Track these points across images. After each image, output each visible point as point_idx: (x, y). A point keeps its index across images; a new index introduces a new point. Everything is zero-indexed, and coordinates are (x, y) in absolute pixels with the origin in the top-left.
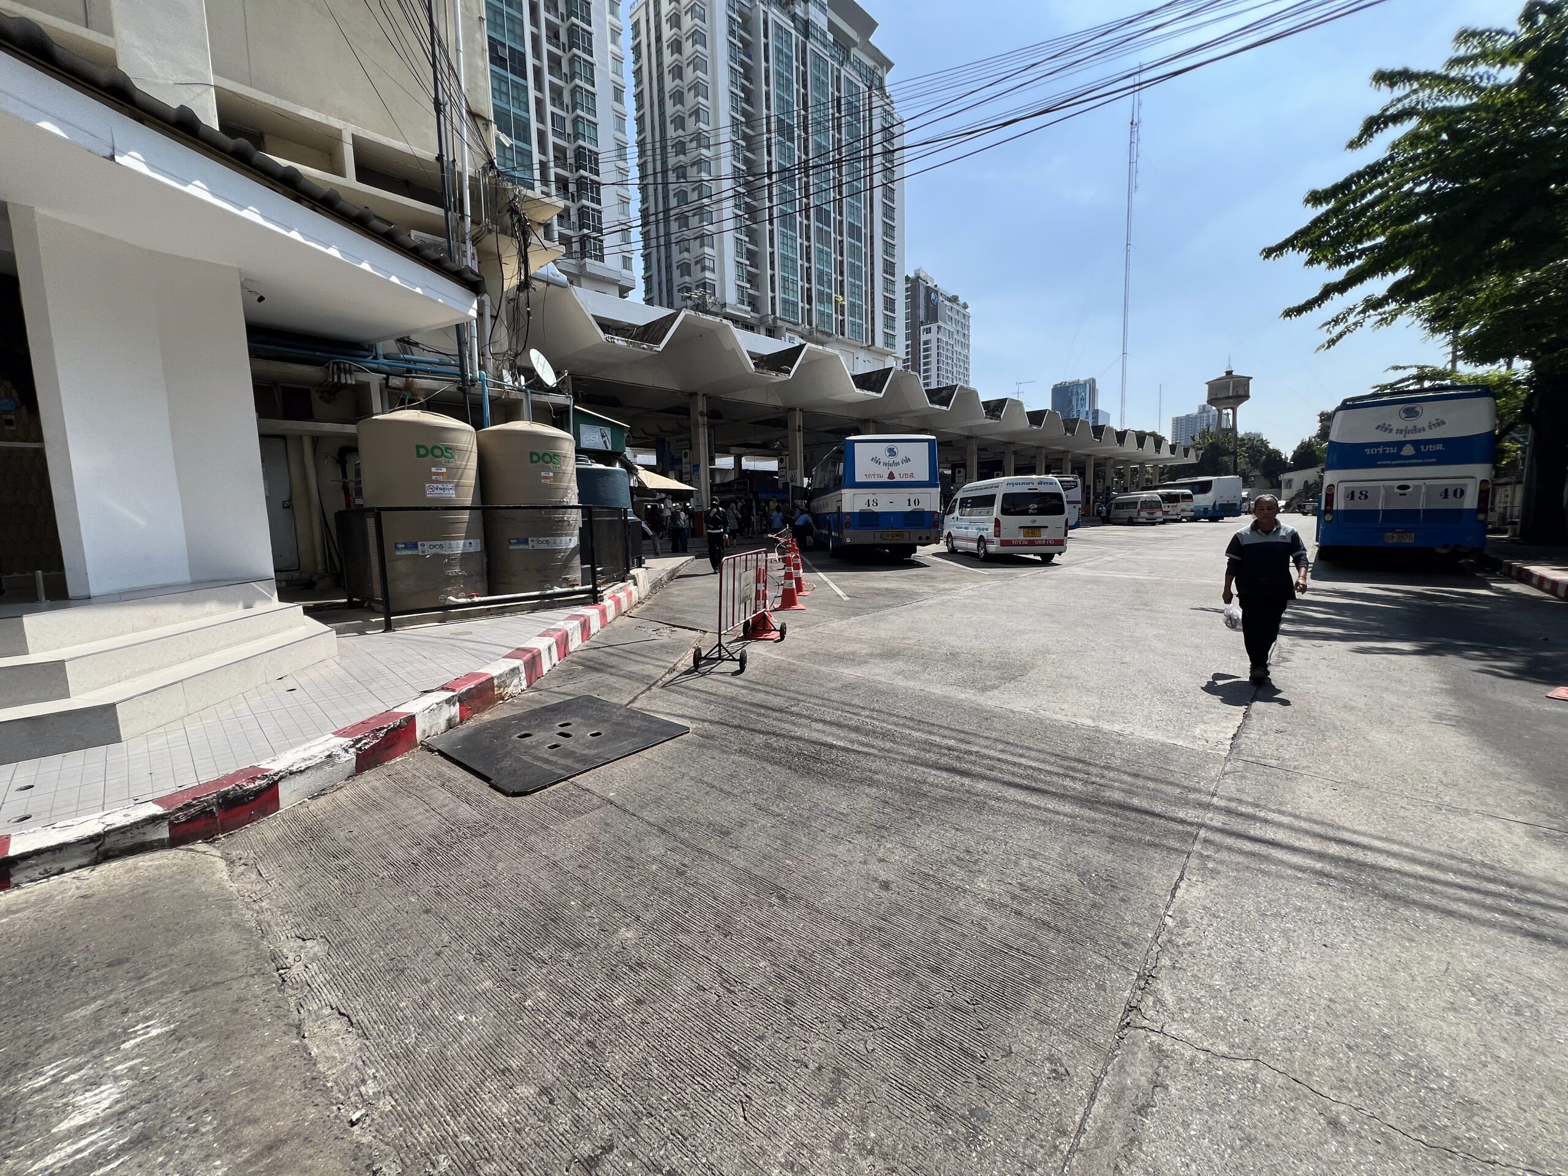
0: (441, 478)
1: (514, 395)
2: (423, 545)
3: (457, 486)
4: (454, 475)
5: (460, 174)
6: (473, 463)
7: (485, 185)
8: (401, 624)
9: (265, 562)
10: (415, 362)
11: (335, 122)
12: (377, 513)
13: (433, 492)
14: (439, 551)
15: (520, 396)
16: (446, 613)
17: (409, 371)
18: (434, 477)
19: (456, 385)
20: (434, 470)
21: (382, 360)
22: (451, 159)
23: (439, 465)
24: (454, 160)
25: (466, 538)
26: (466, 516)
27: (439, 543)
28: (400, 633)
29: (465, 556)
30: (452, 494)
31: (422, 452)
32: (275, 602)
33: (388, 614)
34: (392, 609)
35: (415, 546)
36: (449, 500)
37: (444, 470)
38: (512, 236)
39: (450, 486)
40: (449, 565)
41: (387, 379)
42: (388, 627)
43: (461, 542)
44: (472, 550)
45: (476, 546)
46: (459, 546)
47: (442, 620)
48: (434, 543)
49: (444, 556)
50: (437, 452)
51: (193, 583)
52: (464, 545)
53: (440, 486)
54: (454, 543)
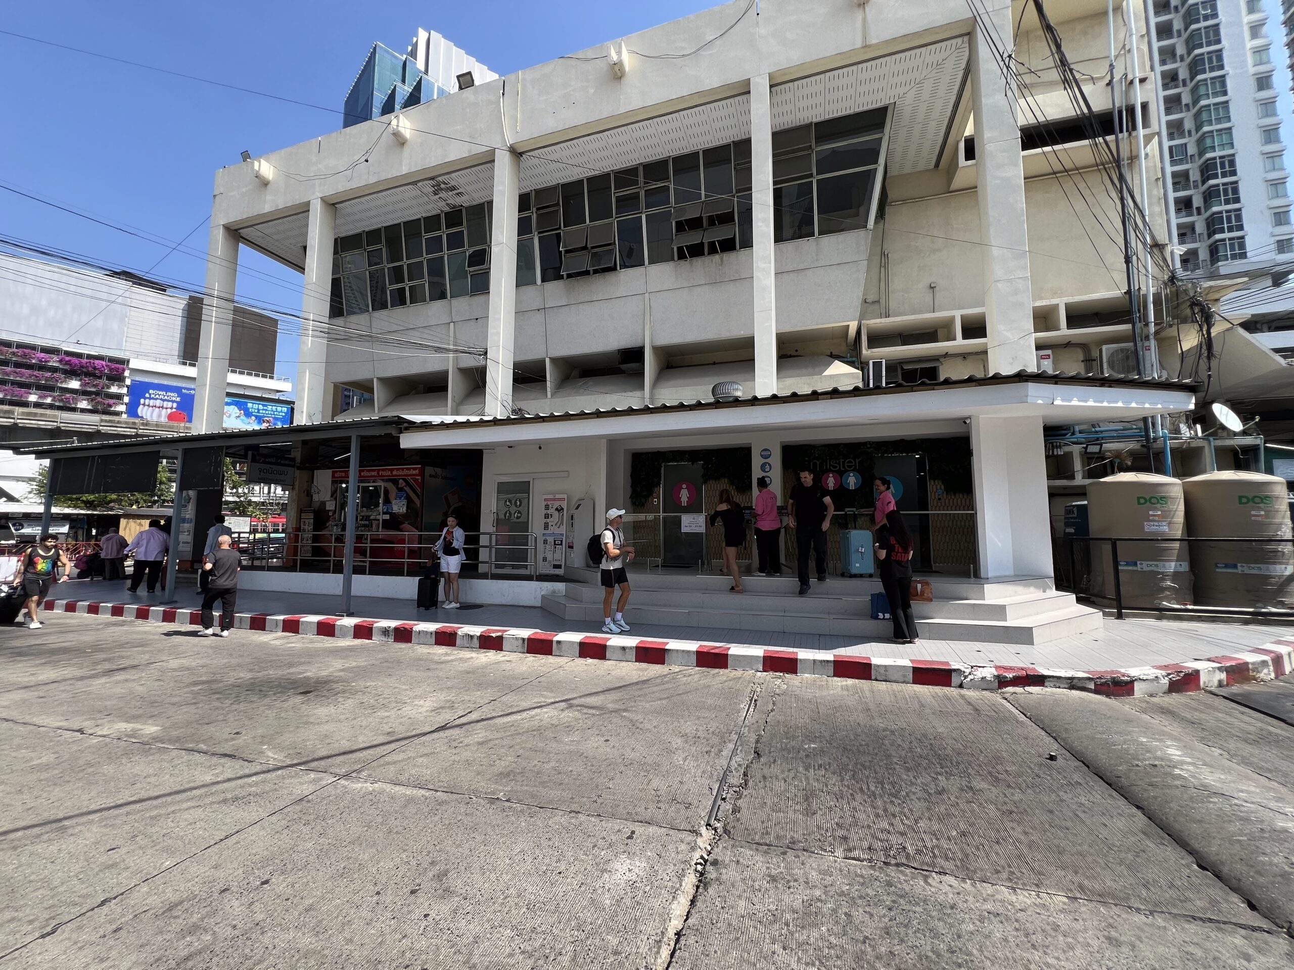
0: (1157, 518)
1: (1194, 444)
2: (1141, 564)
3: (1170, 523)
4: (1167, 516)
5: (1145, 297)
6: (1182, 507)
7: (1166, 295)
8: (1128, 616)
9: (1047, 566)
10: (1102, 432)
11: (1054, 301)
12: (1114, 542)
13: (1150, 528)
14: (1155, 569)
15: (1200, 443)
16: (1161, 613)
17: (1098, 439)
18: (1151, 518)
19: (1140, 444)
20: (1151, 513)
21: (1078, 435)
22: (1137, 288)
23: (1156, 509)
24: (1140, 288)
25: (1177, 561)
26: (1177, 545)
27: (1155, 563)
28: (1128, 621)
29: (1176, 576)
30: (1166, 529)
31: (1142, 501)
32: (1053, 592)
33: (1120, 608)
34: (1123, 605)
35: (1135, 564)
36: (1164, 533)
37: (1159, 513)
38: (1193, 322)
39: (1164, 523)
40: (1163, 580)
41: (1086, 448)
42: (1120, 616)
43: (1173, 564)
44: (1182, 570)
45: (1185, 567)
46: (1171, 567)
47: (1159, 618)
48: (1151, 563)
49: (1159, 573)
50: (1153, 500)
51: (1016, 576)
52: (1176, 566)
53: (1156, 524)
54: (1167, 564)
